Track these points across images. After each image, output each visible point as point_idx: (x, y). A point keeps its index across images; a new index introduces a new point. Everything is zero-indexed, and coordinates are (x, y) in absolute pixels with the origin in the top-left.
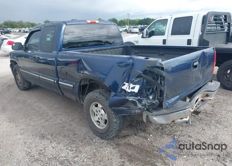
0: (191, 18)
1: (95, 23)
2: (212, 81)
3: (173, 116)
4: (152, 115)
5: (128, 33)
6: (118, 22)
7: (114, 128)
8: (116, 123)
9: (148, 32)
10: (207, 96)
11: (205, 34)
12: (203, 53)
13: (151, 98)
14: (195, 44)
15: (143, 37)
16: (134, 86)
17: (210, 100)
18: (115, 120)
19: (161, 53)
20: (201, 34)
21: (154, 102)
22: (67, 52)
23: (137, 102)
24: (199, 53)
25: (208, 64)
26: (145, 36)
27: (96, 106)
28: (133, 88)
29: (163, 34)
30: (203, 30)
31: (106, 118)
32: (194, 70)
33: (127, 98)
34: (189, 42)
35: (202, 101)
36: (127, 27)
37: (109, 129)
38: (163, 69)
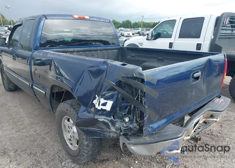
0: (203, 19)
1: (84, 19)
2: (220, 97)
3: (159, 147)
4: (129, 144)
5: (140, 35)
6: (132, 24)
7: (85, 153)
8: (87, 146)
9: (154, 34)
10: (212, 116)
11: (217, 39)
12: (210, 61)
13: (127, 120)
14: (205, 49)
15: (147, 39)
16: (105, 101)
17: (216, 121)
18: (86, 143)
19: (160, 58)
20: (213, 37)
21: (131, 126)
22: (44, 50)
23: (110, 124)
24: (203, 60)
25: (217, 73)
26: (150, 38)
27: (68, 120)
28: (104, 104)
29: (170, 36)
30: (215, 33)
31: (78, 138)
32: (194, 83)
33: (97, 117)
34: (199, 46)
35: (205, 122)
36: (140, 30)
37: (79, 152)
38: (143, 81)
